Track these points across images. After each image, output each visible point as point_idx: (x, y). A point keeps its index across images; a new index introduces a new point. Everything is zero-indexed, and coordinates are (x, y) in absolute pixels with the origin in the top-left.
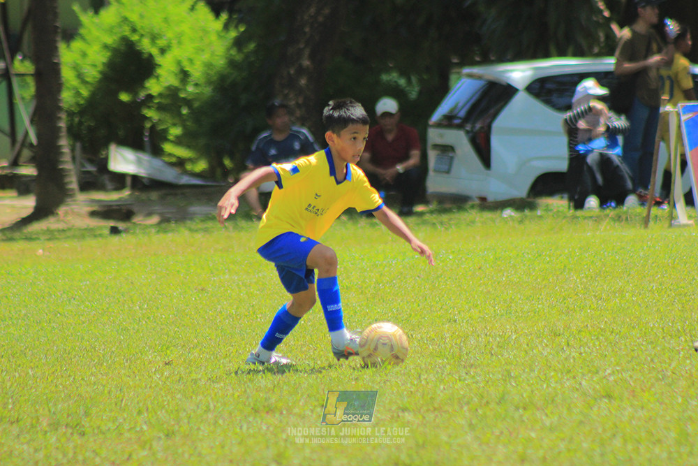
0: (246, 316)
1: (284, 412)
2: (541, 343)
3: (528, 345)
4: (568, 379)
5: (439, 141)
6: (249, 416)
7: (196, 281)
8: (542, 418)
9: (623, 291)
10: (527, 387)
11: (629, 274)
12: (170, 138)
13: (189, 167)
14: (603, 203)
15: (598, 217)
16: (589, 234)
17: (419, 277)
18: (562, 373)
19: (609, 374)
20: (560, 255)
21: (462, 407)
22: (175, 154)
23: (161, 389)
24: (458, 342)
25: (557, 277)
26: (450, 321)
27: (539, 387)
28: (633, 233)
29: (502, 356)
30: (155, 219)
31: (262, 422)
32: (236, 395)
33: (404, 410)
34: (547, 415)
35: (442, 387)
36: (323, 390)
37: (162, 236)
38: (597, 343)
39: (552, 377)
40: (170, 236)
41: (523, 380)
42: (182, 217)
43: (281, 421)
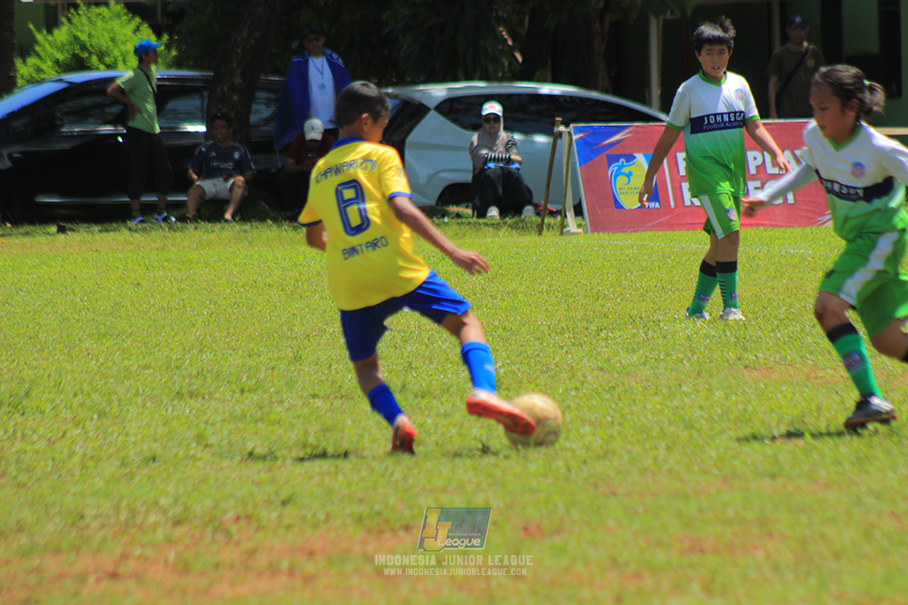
0: (177, 309)
1: (206, 397)
6: (174, 400)
7: (132, 276)
8: (437, 405)
9: (516, 292)
10: (426, 378)
11: (522, 277)
15: (497, 224)
16: (489, 240)
23: (96, 374)
27: (437, 377)
28: (528, 240)
29: (405, 349)
31: (185, 406)
33: (314, 396)
35: (350, 376)
38: (491, 339)
41: (423, 371)
43: (203, 405)
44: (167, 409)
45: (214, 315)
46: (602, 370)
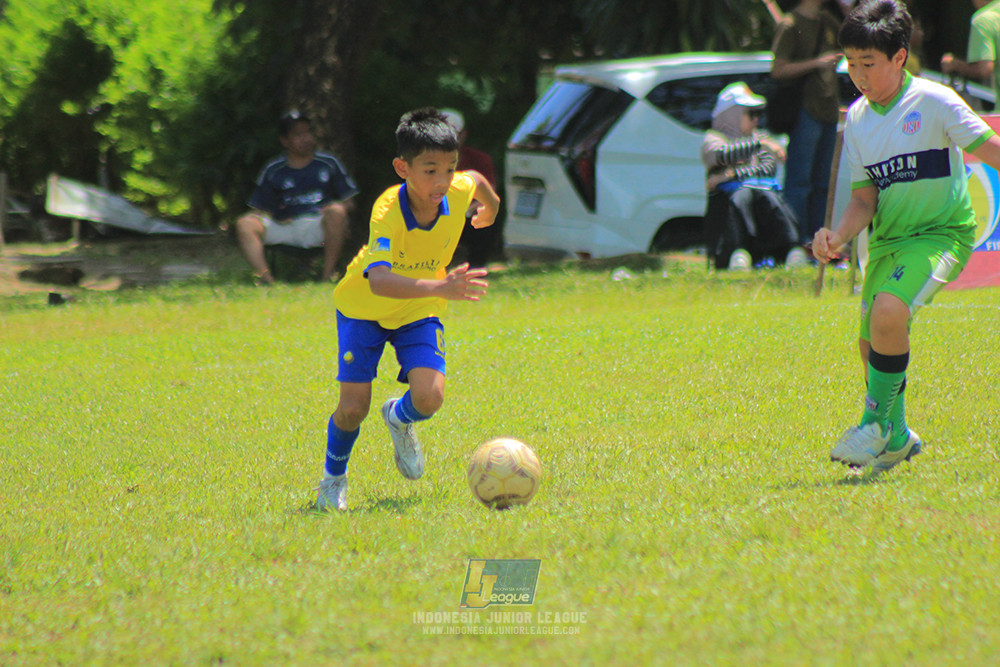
0: (245, 422)
1: (299, 560)
2: (667, 460)
3: (648, 463)
4: (705, 512)
5: (523, 172)
6: (248, 565)
7: (172, 372)
8: (667, 566)
9: (784, 387)
10: (646, 524)
11: (793, 363)
12: (137, 166)
13: (163, 208)
14: (757, 260)
15: (748, 280)
16: (736, 305)
17: (492, 366)
18: (697, 504)
19: (764, 504)
20: (695, 335)
21: (553, 553)
22: (143, 189)
23: (121, 527)
24: (549, 459)
25: (691, 366)
26: (537, 430)
27: (663, 523)
28: (798, 303)
29: (612, 479)
30: (114, 284)
31: (266, 574)
32: (229, 536)
34: (674, 563)
35: (525, 524)
36: (355, 528)
37: (124, 308)
38: (747, 461)
39: (682, 509)
40: (135, 307)
41: (641, 514)
42: (153, 280)
43: (294, 573)
44: (237, 580)
45: (305, 431)
46: (928, 508)
